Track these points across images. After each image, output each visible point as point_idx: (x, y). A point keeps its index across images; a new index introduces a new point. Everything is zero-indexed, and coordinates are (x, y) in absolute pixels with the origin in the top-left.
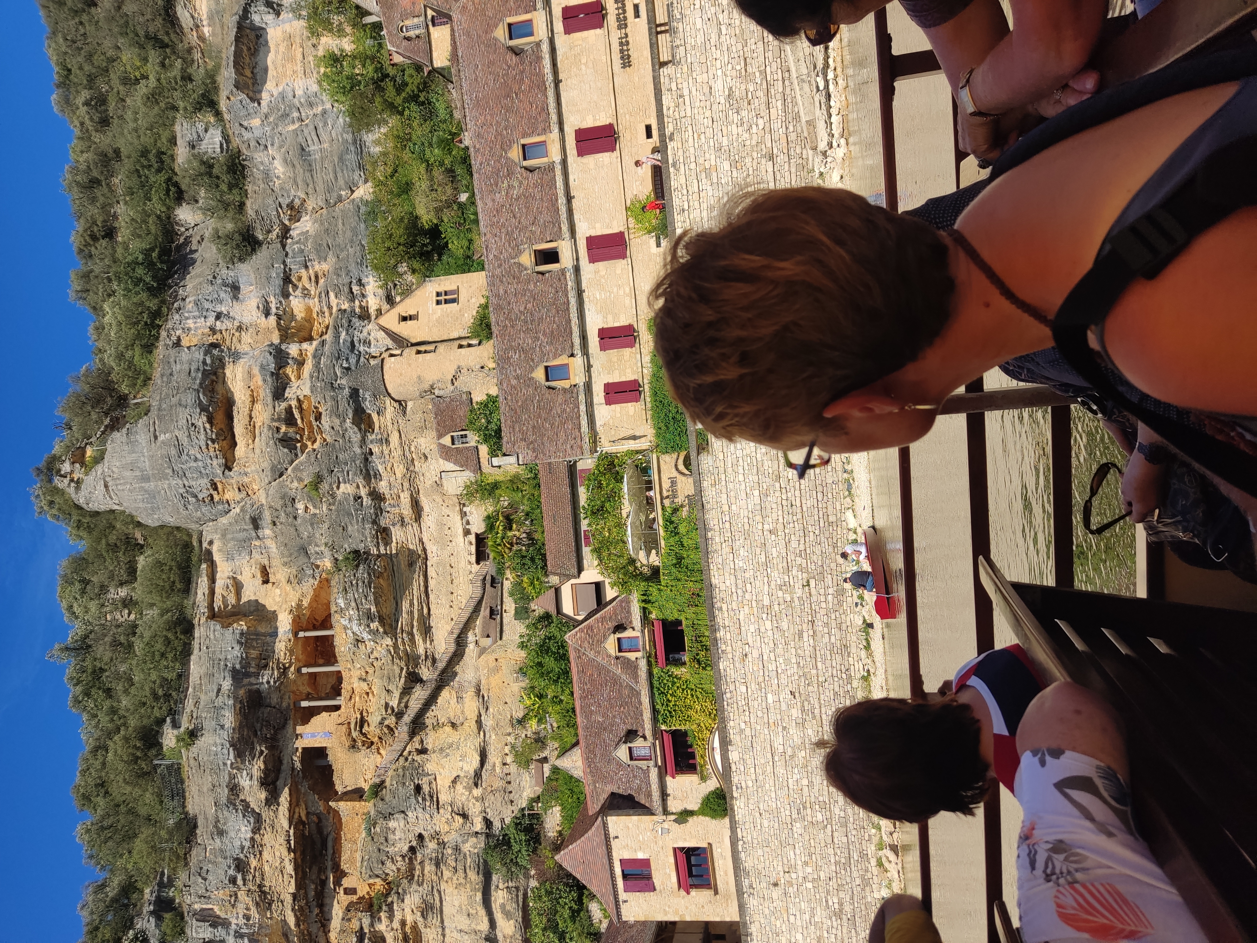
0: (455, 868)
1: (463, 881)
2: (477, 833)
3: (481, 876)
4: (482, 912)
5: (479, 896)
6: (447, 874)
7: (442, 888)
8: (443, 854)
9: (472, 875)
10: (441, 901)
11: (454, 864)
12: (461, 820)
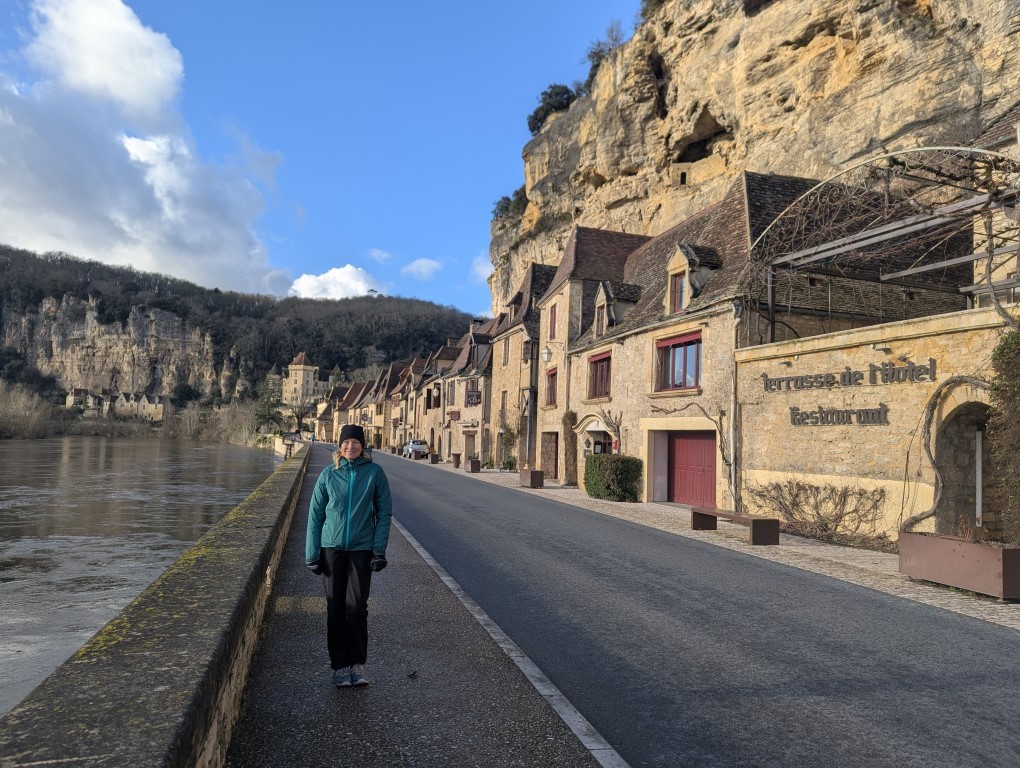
0: (941, 82)
1: (927, 96)
2: (981, 92)
3: (932, 114)
4: (895, 128)
5: (911, 119)
6: (934, 75)
7: (920, 76)
8: (958, 61)
9: (932, 105)
10: (907, 80)
11: (945, 78)
12: (995, 68)
